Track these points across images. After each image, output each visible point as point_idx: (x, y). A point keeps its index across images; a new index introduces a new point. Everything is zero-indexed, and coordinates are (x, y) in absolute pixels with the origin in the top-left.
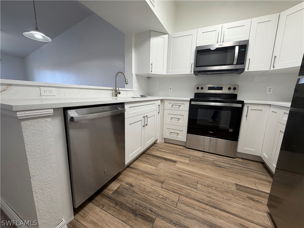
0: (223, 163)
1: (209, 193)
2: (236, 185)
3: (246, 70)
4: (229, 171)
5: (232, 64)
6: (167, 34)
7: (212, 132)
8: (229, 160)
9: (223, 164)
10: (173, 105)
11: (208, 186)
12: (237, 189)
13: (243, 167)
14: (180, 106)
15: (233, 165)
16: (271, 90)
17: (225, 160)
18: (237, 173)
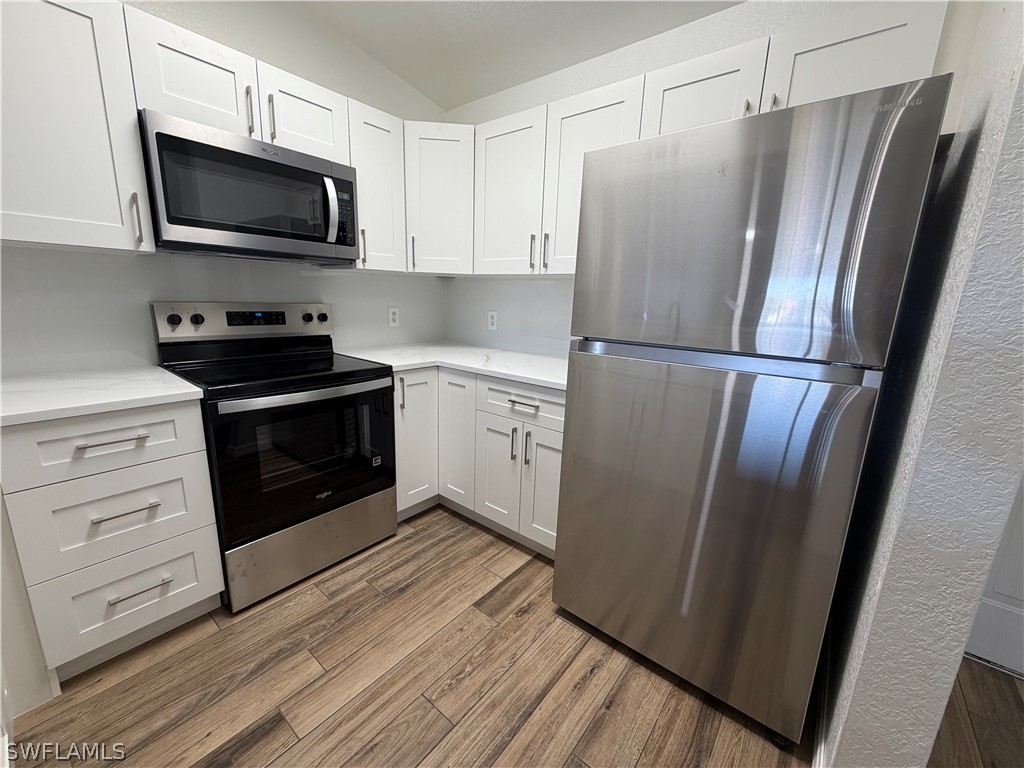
0: (396, 568)
1: (479, 694)
2: (478, 604)
3: (359, 264)
4: (429, 580)
5: (324, 240)
7: (326, 494)
8: (397, 548)
9: (399, 574)
11: (458, 677)
12: (491, 614)
13: (433, 545)
15: (414, 557)
16: (397, 317)
17: (384, 556)
18: (444, 575)
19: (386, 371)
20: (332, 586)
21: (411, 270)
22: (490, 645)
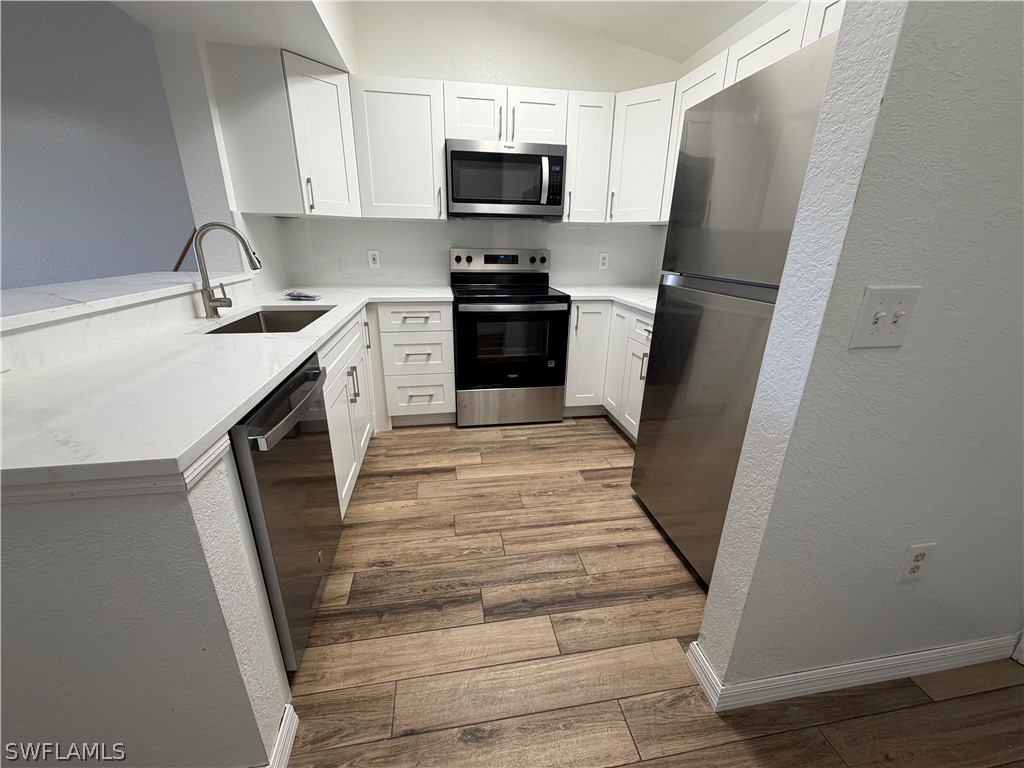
0: (546, 437)
1: (547, 505)
2: (582, 472)
3: (565, 219)
4: (562, 450)
5: (538, 203)
6: (346, 72)
7: (514, 376)
8: (558, 429)
9: (547, 441)
10: (405, 318)
11: (541, 494)
12: (586, 479)
13: (581, 435)
14: (427, 318)
15: (563, 436)
16: (606, 261)
17: (546, 430)
18: (575, 451)
19: (566, 299)
20: (509, 433)
21: (609, 220)
22: (573, 490)
